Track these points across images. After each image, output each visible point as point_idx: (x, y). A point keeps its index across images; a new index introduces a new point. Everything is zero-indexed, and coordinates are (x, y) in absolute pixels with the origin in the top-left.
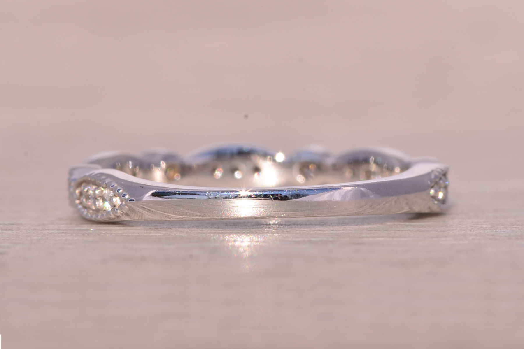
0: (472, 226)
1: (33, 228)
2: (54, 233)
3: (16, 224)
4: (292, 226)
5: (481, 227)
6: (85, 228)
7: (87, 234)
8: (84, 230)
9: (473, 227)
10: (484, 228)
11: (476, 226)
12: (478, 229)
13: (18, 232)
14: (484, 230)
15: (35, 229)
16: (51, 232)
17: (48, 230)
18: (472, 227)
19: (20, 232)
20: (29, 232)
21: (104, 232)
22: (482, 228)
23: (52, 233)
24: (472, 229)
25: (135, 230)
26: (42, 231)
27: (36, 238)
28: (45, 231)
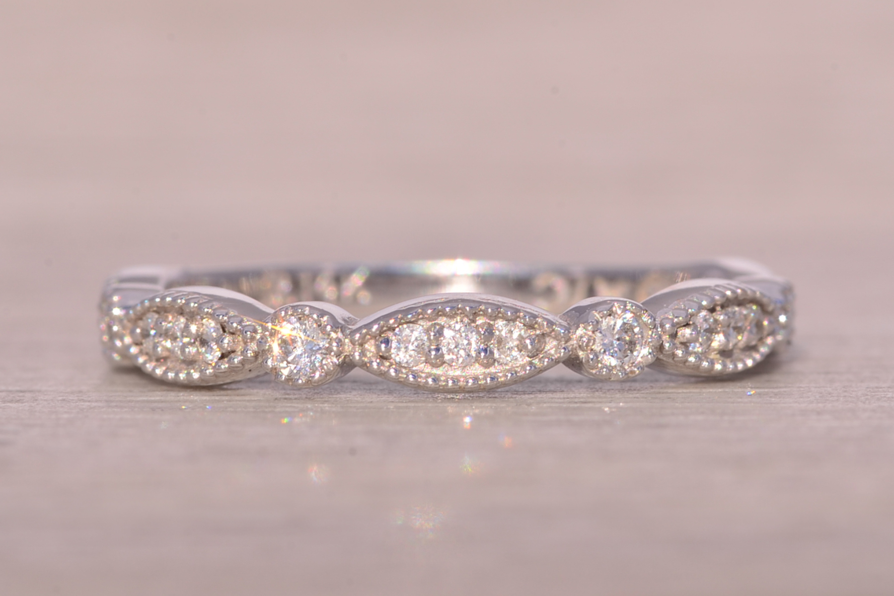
0: (867, 395)
1: (61, 398)
2: (99, 407)
3: (31, 391)
4: (536, 395)
5: (883, 396)
6: (158, 398)
7: (159, 408)
8: (155, 402)
9: (869, 397)
10: (889, 398)
11: (873, 394)
12: (878, 399)
13: (33, 405)
14: (888, 402)
15: (64, 400)
16: (94, 404)
17: (89, 401)
18: (867, 397)
19: (37, 404)
20: (54, 404)
21: (190, 406)
22: (885, 398)
23: (94, 407)
24: (867, 399)
25: (248, 401)
26: (77, 404)
27: (66, 416)
28: (83, 403)
